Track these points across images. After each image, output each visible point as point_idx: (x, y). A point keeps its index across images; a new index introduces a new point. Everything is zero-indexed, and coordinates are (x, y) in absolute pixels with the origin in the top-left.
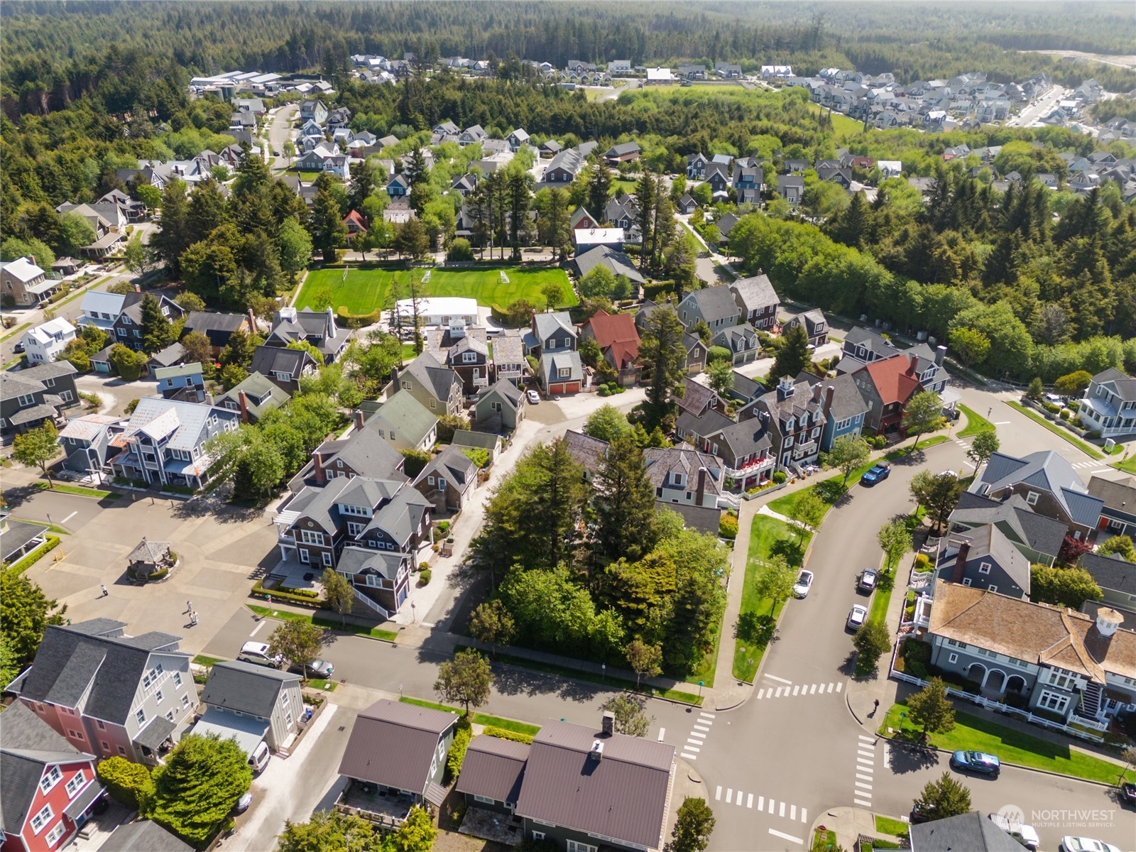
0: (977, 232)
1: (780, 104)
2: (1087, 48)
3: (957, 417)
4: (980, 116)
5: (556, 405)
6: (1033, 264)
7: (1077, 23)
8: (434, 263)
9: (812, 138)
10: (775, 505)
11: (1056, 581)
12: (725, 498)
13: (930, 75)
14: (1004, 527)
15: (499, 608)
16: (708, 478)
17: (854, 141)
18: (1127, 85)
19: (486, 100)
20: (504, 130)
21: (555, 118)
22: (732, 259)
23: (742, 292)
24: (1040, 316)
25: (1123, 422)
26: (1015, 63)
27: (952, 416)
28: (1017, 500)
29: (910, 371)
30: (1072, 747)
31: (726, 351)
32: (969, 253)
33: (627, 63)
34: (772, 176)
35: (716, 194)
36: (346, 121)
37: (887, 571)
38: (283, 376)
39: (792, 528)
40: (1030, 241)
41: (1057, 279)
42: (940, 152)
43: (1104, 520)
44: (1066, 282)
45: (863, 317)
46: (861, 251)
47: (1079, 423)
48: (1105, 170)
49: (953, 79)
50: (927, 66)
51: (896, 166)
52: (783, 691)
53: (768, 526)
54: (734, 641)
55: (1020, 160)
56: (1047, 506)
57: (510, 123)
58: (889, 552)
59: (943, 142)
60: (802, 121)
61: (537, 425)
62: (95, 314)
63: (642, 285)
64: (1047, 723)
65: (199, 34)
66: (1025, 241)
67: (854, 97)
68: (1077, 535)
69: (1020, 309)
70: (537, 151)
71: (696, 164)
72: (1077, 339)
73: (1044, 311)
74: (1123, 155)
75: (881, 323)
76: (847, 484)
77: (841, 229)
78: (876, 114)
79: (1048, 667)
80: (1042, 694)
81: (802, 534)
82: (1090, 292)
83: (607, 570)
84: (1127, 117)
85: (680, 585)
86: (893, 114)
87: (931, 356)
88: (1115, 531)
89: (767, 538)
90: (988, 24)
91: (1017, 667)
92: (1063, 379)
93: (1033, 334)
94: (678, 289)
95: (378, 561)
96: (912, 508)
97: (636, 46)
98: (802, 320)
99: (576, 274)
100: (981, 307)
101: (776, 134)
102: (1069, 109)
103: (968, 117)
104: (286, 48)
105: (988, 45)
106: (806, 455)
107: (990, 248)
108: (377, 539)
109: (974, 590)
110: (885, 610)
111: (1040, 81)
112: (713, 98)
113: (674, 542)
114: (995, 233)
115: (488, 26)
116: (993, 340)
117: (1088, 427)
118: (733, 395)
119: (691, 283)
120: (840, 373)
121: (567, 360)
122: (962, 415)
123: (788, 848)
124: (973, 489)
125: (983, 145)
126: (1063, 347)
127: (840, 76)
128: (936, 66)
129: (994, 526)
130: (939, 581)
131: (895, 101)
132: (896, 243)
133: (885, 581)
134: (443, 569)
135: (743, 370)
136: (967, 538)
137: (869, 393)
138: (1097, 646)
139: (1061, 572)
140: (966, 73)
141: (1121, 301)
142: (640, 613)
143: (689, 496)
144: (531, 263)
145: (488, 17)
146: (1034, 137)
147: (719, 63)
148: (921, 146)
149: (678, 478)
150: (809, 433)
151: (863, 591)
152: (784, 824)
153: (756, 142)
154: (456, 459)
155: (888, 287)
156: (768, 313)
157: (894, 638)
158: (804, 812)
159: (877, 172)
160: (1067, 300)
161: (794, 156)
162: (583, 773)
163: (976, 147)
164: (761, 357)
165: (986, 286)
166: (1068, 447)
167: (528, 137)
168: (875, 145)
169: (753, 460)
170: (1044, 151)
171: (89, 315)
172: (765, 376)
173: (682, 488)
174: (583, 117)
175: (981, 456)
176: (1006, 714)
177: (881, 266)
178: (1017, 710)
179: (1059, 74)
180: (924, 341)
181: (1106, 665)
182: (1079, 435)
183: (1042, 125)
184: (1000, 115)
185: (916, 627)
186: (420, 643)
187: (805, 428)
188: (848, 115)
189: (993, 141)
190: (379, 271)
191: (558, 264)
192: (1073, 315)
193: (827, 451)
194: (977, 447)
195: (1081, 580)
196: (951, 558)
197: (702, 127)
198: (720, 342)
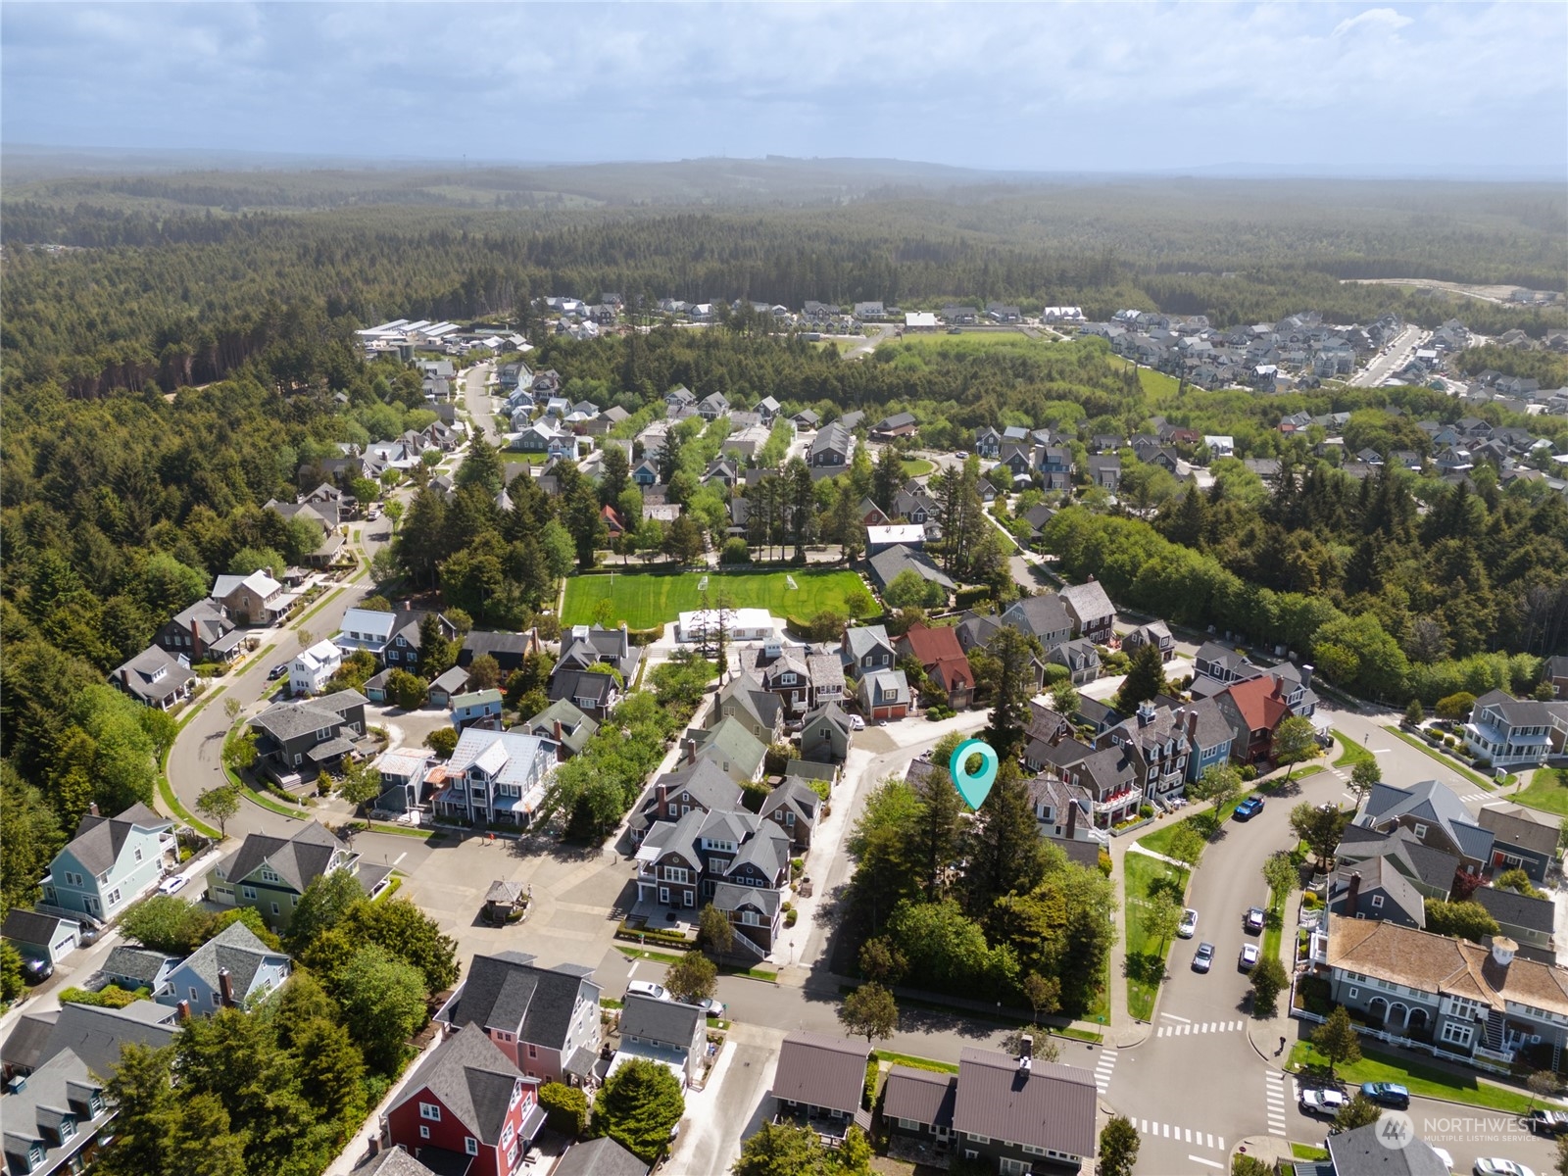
0: (1332, 531)
1: (1074, 358)
2: (1445, 276)
3: (1331, 744)
4: (1319, 371)
5: (883, 732)
6: (1399, 569)
7: (1429, 242)
8: (707, 567)
9: (1120, 404)
10: (1145, 842)
11: (1451, 915)
12: (1095, 834)
13: (1252, 317)
14: (1393, 859)
15: (888, 944)
16: (1079, 811)
17: (1171, 407)
18: (1499, 326)
19: (724, 361)
20: (747, 396)
21: (807, 381)
22: (1048, 557)
23: (1073, 601)
24: (1413, 630)
25: (1513, 751)
26: (1356, 298)
27: (1326, 743)
28: (1404, 832)
29: (1276, 694)
30: (1479, 1080)
31: (1064, 669)
32: (1326, 556)
33: (878, 305)
34: (1083, 455)
35: (1018, 478)
36: (557, 386)
37: (1274, 910)
38: (590, 702)
39: (1168, 865)
40: (1394, 542)
41: (1429, 588)
42: (1275, 423)
43: (1499, 856)
44: (1438, 591)
45: (1211, 629)
46: (1201, 552)
47: (1466, 751)
48: (1478, 443)
49: (1279, 320)
50: (1247, 304)
51: (1227, 442)
52: (1183, 1030)
53: (1141, 864)
54: (1125, 980)
55: (1374, 434)
56: (1436, 838)
57: (753, 388)
58: (1274, 889)
59: (1278, 408)
60: (1104, 380)
61: (867, 755)
62: (355, 635)
63: (954, 591)
64: (1453, 1056)
65: (346, 272)
66: (1388, 542)
67: (1163, 348)
68: (1470, 869)
69: (1389, 622)
70: (794, 425)
71: (987, 439)
72: (1457, 654)
73: (1418, 625)
74: (1499, 422)
75: (1233, 635)
76: (1220, 818)
77: (1177, 527)
78: (1191, 368)
79: (1448, 996)
80: (1445, 1027)
81: (1179, 870)
82: (1466, 602)
83: (996, 903)
84: (1500, 369)
85: (1072, 918)
86: (1211, 368)
87: (1296, 676)
88: (1508, 866)
89: (1142, 877)
90: (1317, 243)
91: (1418, 999)
92: (1444, 701)
93: (1406, 650)
94: (993, 595)
95: (755, 897)
96: (1293, 843)
97: (888, 283)
98: (1145, 634)
99: (874, 578)
100: (1345, 620)
101: (1077, 400)
102: (1429, 360)
103: (1304, 372)
104: (462, 291)
105: (1320, 275)
106: (1172, 787)
107: (1349, 550)
108: (746, 875)
109: (1368, 922)
110: (1277, 949)
111: (1390, 323)
112: (992, 351)
113: (1061, 875)
114: (1353, 531)
115: (698, 255)
116: (1362, 656)
117: (1475, 756)
118: (1080, 721)
119: (1008, 588)
120: (1197, 696)
121: (891, 680)
122: (1336, 742)
123: (1210, 1173)
124: (1357, 821)
125: (1326, 411)
126: (1441, 665)
127: (1142, 319)
128: (1257, 304)
129: (1383, 860)
130: (1332, 916)
131: (1213, 352)
132: (1243, 544)
133: (1273, 921)
134: (807, 909)
135: (1086, 690)
136: (1356, 870)
137: (1234, 718)
138: (1495, 975)
139: (1455, 906)
140: (1296, 312)
141: (1502, 611)
142: (1033, 947)
143: (1058, 830)
144: (818, 564)
145: (697, 245)
146: (1388, 400)
147: (991, 303)
148: (1253, 413)
149: (1047, 811)
150: (1174, 762)
151: (1252, 930)
152: (1203, 1151)
153: (1053, 409)
154: (801, 790)
155: (1238, 595)
156: (1104, 625)
157: (1292, 977)
158: (1221, 1141)
159: (1205, 450)
160: (1440, 612)
161: (1104, 429)
162: (1013, 1089)
163: (1318, 414)
164: (1102, 676)
165: (1348, 595)
166: (1456, 778)
167: (778, 405)
168: (1198, 413)
169: (1118, 792)
170: (1401, 421)
171: (349, 636)
172: (1113, 698)
173: (1051, 822)
174: (841, 379)
175: (1363, 787)
176: (1411, 1049)
177: (1228, 571)
178: (1422, 1045)
179: (1413, 313)
180: (1286, 658)
181: (1504, 994)
182: (1467, 764)
183: (1396, 382)
184: (1344, 369)
185: (1312, 965)
186: (803, 983)
187: (1170, 758)
188: (1157, 369)
189: (1338, 406)
190: (645, 577)
191: (847, 565)
192: (1449, 629)
193: (1193, 782)
194: (1357, 777)
195: (1476, 914)
196: (1341, 892)
197: (986, 392)
198: (1056, 658)
